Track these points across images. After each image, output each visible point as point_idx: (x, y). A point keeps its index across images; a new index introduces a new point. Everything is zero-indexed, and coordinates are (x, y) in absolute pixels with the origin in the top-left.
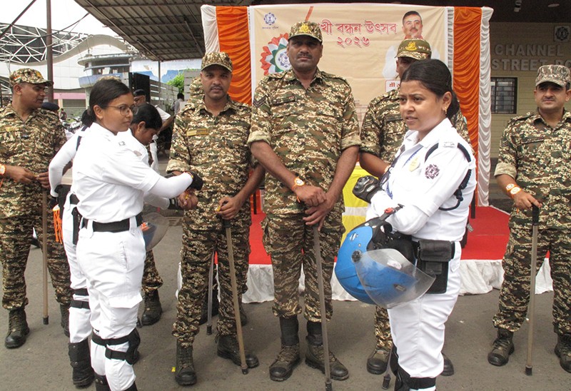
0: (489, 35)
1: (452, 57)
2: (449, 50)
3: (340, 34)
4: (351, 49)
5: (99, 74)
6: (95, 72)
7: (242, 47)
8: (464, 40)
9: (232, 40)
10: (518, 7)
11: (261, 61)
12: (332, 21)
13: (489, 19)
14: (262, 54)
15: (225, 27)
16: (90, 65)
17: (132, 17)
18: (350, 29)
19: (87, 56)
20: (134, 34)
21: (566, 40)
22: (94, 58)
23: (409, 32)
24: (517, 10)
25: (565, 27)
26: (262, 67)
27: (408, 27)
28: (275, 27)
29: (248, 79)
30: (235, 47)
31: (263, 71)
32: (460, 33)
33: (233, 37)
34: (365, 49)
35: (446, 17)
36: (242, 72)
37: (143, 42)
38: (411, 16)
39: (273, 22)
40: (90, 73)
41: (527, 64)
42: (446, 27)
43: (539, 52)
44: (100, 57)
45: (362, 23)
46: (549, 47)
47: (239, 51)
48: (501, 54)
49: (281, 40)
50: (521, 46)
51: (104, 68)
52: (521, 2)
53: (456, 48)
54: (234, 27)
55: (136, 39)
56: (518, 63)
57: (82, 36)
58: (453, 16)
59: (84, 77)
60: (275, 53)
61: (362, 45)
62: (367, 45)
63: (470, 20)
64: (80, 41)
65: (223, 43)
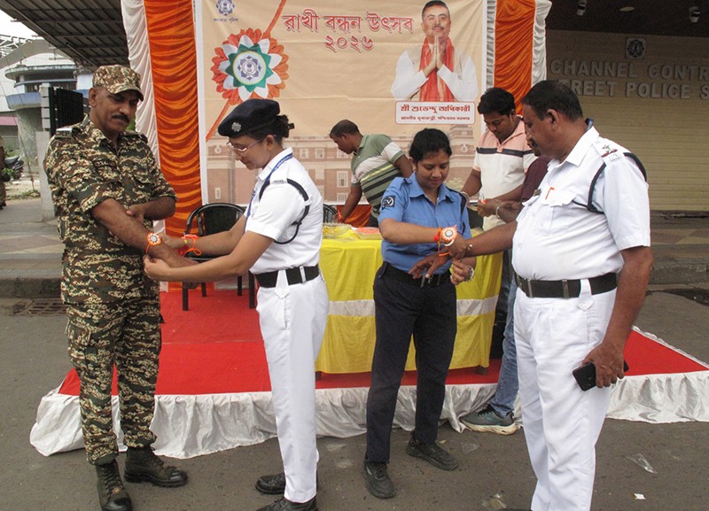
0: (544, 39)
1: (493, 69)
2: (488, 60)
3: (329, 32)
4: (346, 55)
5: (35, 91)
6: (30, 88)
7: (184, 48)
8: (510, 46)
9: (170, 37)
10: (583, 8)
11: (212, 69)
12: (318, 11)
13: (545, 16)
14: (214, 60)
15: (157, 17)
16: (22, 79)
17: (53, 9)
18: (344, 24)
19: (18, 66)
20: (60, 34)
21: (640, 57)
22: (26, 69)
23: (430, 31)
24: (581, 12)
25: (641, 40)
26: (214, 79)
27: (430, 23)
28: (232, 20)
29: (193, 96)
30: (173, 47)
31: (216, 85)
32: (505, 34)
33: (171, 32)
34: (366, 55)
35: (485, 10)
36: (184, 87)
37: (75, 46)
38: (434, 7)
39: (230, 12)
40: (22, 90)
41: (591, 88)
42: (485, 25)
43: (606, 71)
44: (36, 68)
45: (363, 15)
46: (620, 64)
47: (179, 55)
48: (559, 71)
49: (242, 38)
50: (584, 64)
51: (41, 83)
52: (586, 2)
53: (498, 56)
54: (173, 17)
55: (65, 41)
56: (580, 83)
57: (16, 41)
58: (495, 10)
59: (13, 96)
60: (232, 57)
61: (361, 49)
62: (369, 48)
63: (518, 17)
64: (13, 47)
65: (154, 41)
